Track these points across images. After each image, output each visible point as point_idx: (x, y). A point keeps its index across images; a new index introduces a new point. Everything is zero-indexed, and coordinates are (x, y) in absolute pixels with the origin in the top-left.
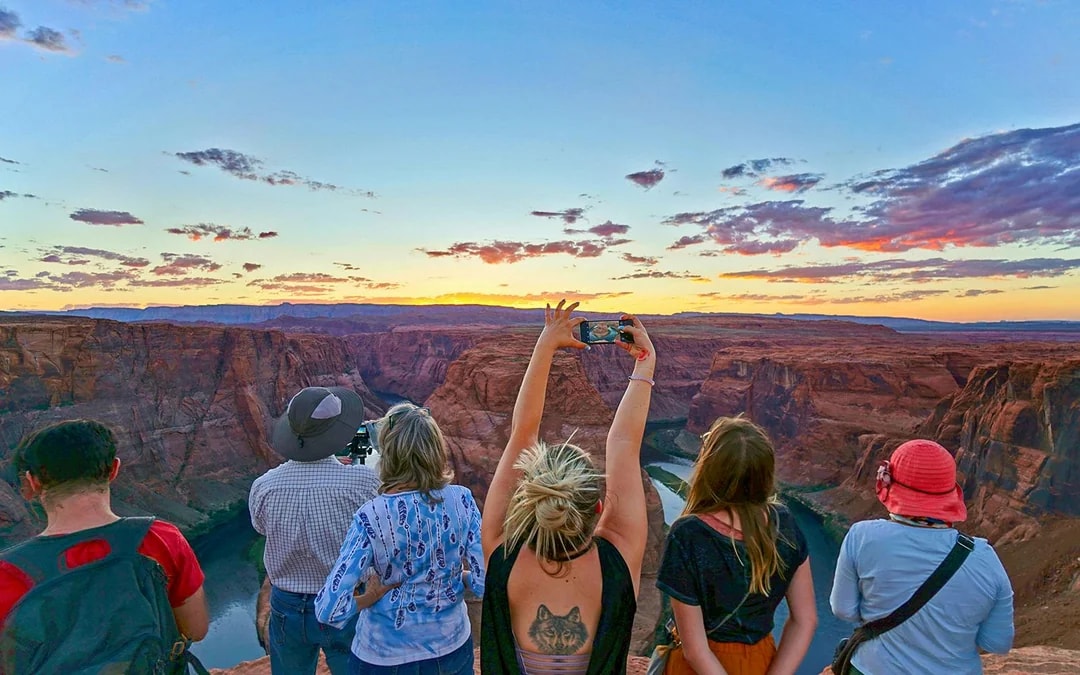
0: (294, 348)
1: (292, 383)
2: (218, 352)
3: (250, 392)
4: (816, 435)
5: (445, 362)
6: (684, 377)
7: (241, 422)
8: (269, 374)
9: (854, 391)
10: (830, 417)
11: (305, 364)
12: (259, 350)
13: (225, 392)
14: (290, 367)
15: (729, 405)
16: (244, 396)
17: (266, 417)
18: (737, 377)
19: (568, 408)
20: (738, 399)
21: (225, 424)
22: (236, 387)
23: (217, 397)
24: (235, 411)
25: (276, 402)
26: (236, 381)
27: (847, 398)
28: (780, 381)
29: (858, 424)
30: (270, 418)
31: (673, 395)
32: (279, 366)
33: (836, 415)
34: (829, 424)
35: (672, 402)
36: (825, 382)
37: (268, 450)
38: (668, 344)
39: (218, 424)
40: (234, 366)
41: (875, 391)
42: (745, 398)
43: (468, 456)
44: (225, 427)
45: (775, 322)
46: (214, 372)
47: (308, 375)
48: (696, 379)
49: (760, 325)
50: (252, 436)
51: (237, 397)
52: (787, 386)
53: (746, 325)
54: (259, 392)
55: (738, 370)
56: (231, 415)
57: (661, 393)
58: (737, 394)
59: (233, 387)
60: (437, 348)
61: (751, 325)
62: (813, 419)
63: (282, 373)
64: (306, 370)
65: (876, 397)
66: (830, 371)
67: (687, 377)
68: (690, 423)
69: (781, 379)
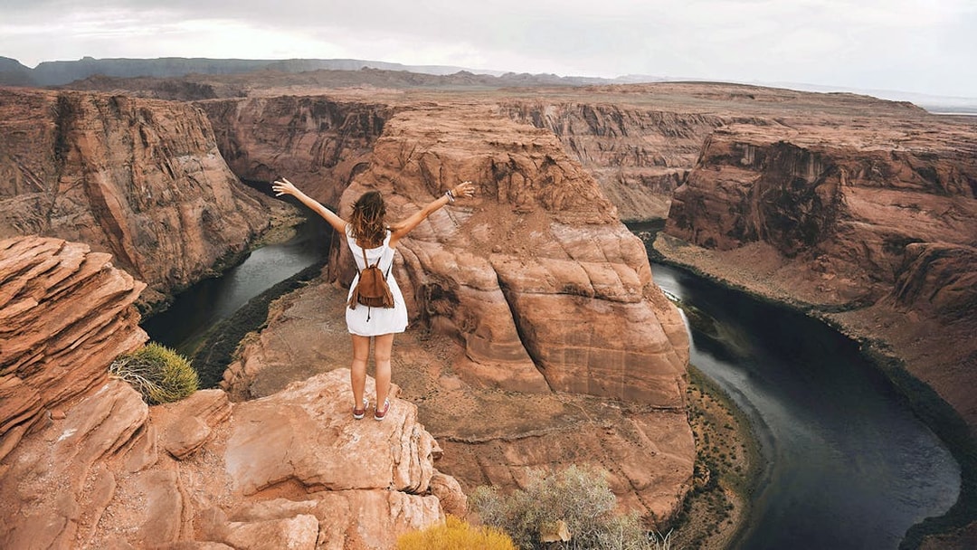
0: (146, 120)
1: (152, 167)
2: (53, 125)
3: (103, 179)
4: (844, 241)
5: (333, 138)
6: (657, 163)
7: (97, 220)
8: (122, 155)
9: (899, 188)
10: (866, 220)
11: (162, 141)
12: (105, 121)
13: (70, 179)
14: (146, 145)
15: (728, 203)
16: (97, 186)
17: (128, 213)
18: (740, 165)
19: (558, 202)
20: (741, 194)
21: (78, 222)
22: (85, 173)
23: (62, 187)
24: (87, 206)
25: (136, 193)
26: (83, 164)
27: (888, 196)
28: (801, 172)
29: (902, 230)
30: (131, 214)
31: (644, 188)
32: (132, 144)
33: (874, 218)
34: (863, 229)
35: (642, 196)
36: (862, 173)
37: (136, 255)
38: (636, 118)
39: (70, 222)
40: (79, 144)
41: (926, 189)
42: (750, 193)
43: (428, 263)
44: (78, 226)
45: (772, 93)
46: (53, 153)
47: (168, 156)
48: (672, 166)
49: (752, 97)
50: (113, 239)
51: (86, 186)
52: (811, 178)
53: (733, 95)
54: (114, 179)
55: (743, 156)
56: (81, 210)
57: (626, 184)
58: (740, 188)
59: (80, 173)
60: (320, 121)
61: (740, 95)
62: (843, 222)
63: (139, 152)
64: (165, 150)
65: (925, 196)
66: (869, 162)
67: (660, 163)
68: (672, 226)
69: (804, 170)
